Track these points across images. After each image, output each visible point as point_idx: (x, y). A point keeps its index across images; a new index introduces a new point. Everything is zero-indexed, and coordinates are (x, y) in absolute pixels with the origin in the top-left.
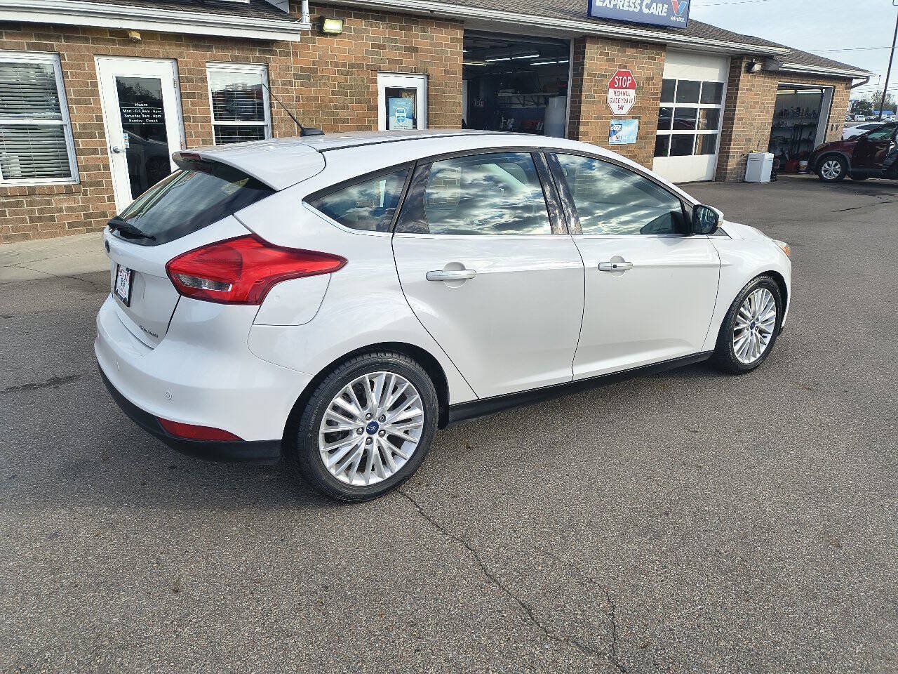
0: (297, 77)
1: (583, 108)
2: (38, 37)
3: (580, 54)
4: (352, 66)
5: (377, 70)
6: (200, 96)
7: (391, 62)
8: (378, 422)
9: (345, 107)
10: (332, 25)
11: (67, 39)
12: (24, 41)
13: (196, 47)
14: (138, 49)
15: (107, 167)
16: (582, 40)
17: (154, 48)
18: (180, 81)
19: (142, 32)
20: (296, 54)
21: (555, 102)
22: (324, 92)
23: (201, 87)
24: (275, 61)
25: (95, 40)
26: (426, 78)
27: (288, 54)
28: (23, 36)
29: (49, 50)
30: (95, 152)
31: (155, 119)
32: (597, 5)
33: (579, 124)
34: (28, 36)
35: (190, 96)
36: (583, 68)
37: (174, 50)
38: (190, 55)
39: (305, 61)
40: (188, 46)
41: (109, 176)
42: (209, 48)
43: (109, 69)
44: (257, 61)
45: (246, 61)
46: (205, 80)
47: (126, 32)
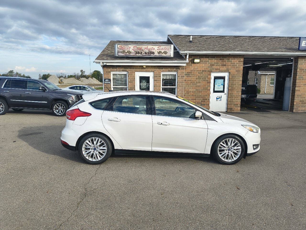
0: (186, 75)
1: (297, 81)
2: (124, 68)
3: (296, 62)
4: (203, 71)
5: (211, 72)
6: (159, 80)
7: (216, 69)
8: (96, 148)
9: (199, 82)
10: (197, 61)
11: (130, 68)
13: (159, 69)
14: (145, 70)
16: (297, 58)
17: (149, 69)
18: (154, 77)
19: (146, 66)
20: (186, 69)
21: (288, 79)
22: (193, 78)
23: (159, 78)
24: (179, 71)
25: (136, 68)
26: (229, 73)
27: (184, 69)
28: (121, 68)
29: (126, 71)
31: (147, 86)
32: (302, 45)
33: (295, 87)
34: (122, 68)
35: (156, 80)
36: (297, 68)
37: (153, 70)
38: (157, 70)
39: (188, 70)
40: (157, 68)
42: (162, 69)
43: (138, 75)
44: (175, 71)
45: (172, 71)
46: (160, 76)
47: (142, 66)
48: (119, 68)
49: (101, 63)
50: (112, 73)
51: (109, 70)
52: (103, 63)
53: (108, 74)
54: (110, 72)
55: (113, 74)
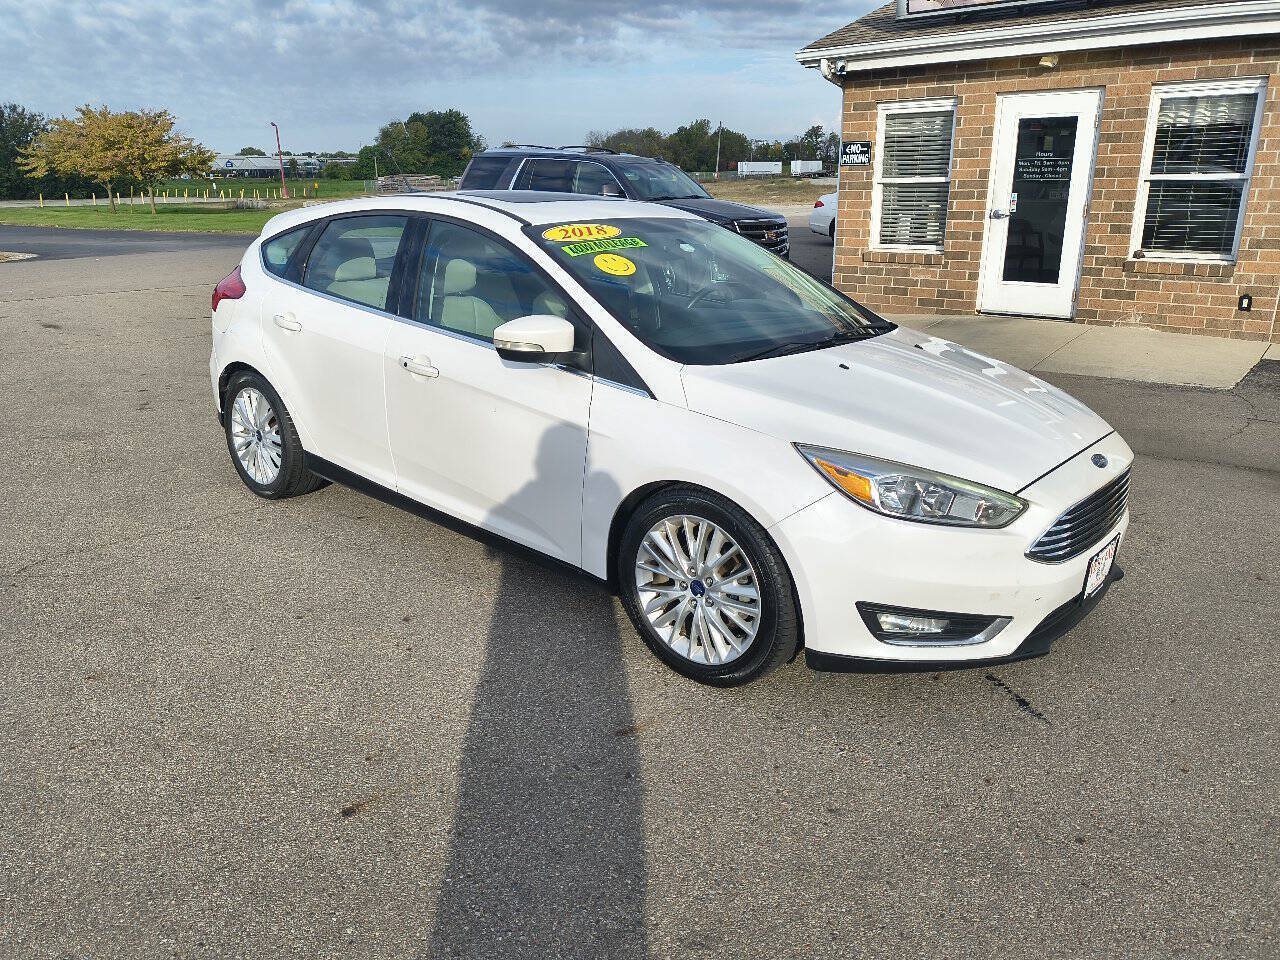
2: (939, 80)
6: (1131, 138)
11: (970, 77)
12: (924, 87)
13: (1139, 63)
14: (1053, 79)
15: (978, 236)
17: (1075, 74)
18: (1105, 117)
19: (1061, 55)
23: (1135, 125)
25: (1001, 74)
28: (925, 80)
29: (946, 94)
30: (968, 215)
31: (1058, 173)
34: (931, 79)
35: (1111, 138)
37: (1102, 73)
38: (1126, 77)
41: (979, 247)
42: (1162, 63)
43: (1013, 109)
44: (1248, 73)
45: (1226, 76)
46: (1142, 113)
47: (1034, 59)
48: (912, 82)
49: (824, 63)
50: (882, 112)
51: (869, 93)
52: (833, 60)
53: (864, 118)
54: (872, 106)
55: (890, 117)
